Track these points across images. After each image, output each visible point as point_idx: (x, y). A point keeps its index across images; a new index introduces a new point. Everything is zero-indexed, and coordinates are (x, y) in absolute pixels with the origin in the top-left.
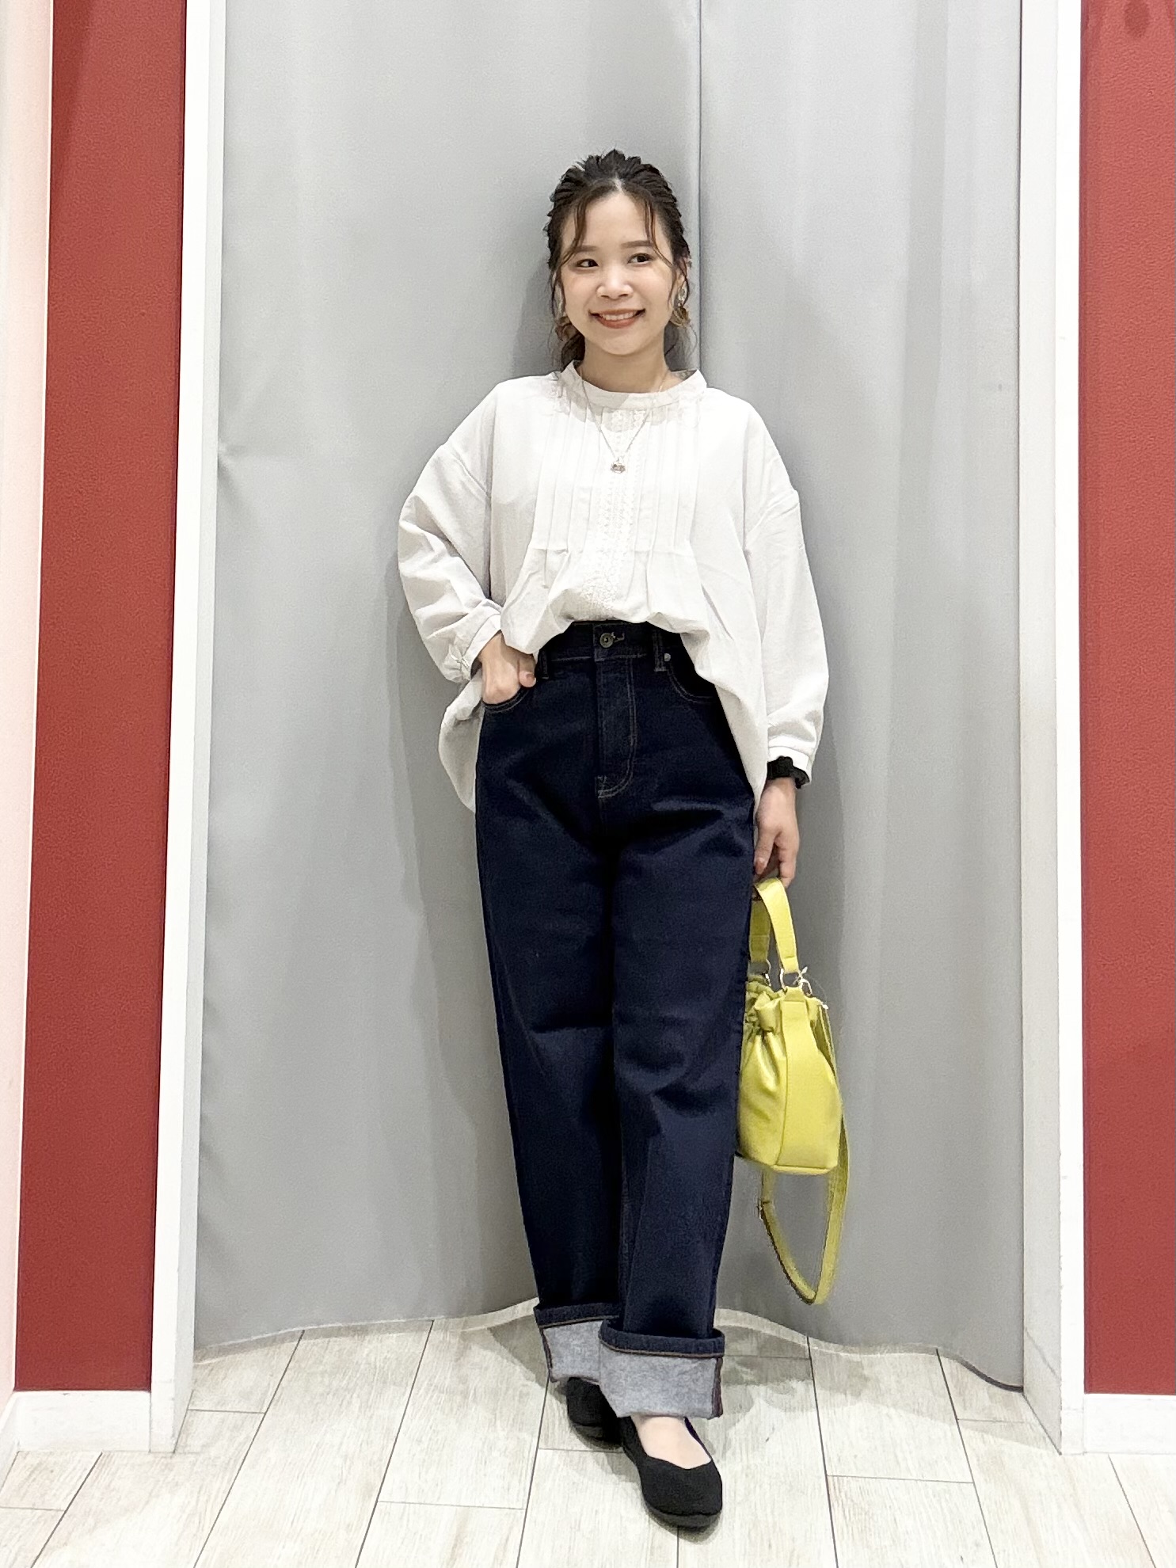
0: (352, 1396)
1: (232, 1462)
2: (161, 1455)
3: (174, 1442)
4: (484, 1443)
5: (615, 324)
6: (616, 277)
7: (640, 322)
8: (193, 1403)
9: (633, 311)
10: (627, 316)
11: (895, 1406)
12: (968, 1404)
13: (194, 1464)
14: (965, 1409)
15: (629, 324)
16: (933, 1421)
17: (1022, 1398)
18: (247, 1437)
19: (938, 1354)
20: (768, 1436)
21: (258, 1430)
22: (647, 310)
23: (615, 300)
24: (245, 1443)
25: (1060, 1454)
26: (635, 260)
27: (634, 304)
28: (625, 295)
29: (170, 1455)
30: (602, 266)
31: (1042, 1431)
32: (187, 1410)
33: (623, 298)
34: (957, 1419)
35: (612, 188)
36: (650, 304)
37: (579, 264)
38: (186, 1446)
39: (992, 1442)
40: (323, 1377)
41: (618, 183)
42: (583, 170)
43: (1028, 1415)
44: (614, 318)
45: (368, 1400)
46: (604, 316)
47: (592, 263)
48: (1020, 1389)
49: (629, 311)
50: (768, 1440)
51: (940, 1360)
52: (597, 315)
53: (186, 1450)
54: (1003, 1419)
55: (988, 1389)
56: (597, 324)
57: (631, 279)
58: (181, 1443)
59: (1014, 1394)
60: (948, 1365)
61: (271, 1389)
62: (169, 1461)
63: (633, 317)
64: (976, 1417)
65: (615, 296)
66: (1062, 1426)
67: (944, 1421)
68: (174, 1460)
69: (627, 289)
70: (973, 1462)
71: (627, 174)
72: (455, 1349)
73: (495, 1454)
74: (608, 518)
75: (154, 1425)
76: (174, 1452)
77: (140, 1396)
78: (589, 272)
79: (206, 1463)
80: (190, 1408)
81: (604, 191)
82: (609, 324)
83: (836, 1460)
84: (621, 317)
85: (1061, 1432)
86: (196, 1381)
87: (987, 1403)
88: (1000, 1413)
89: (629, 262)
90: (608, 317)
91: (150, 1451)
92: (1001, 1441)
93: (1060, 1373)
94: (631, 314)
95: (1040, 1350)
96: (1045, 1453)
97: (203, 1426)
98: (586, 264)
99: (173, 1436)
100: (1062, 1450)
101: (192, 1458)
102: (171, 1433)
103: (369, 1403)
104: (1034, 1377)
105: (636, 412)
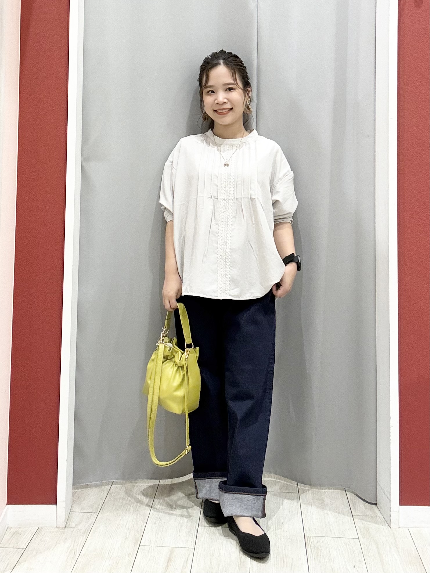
0: (130, 506)
1: (86, 531)
2: (60, 528)
3: (65, 524)
4: (179, 524)
5: (222, 113)
6: (221, 96)
7: (231, 113)
8: (72, 509)
9: (228, 108)
10: (226, 110)
11: (330, 510)
12: (356, 509)
13: (73, 532)
14: (356, 511)
15: (227, 113)
16: (344, 516)
17: (376, 507)
18: (92, 522)
19: (345, 491)
20: (283, 521)
21: (96, 519)
22: (234, 108)
23: (221, 105)
24: (91, 524)
25: (390, 528)
26: (228, 90)
27: (228, 106)
28: (225, 103)
29: (64, 528)
30: (216, 92)
31: (383, 519)
32: (70, 512)
33: (224, 104)
34: (352, 515)
35: (219, 64)
36: (234, 106)
37: (208, 92)
38: (70, 525)
39: (365, 523)
40: (120, 500)
41: (221, 62)
42: (210, 57)
43: (379, 514)
44: (221, 111)
45: (136, 508)
46: (218, 111)
47: (212, 92)
48: (376, 504)
49: (227, 109)
50: (283, 523)
51: (346, 493)
52: (215, 111)
53: (70, 526)
54: (369, 515)
55: (364, 504)
56: (216, 114)
57: (227, 97)
58: (68, 524)
59: (374, 506)
60: (349, 495)
61: (101, 504)
62: (63, 530)
63: (229, 111)
64: (359, 514)
65: (221, 103)
66: (391, 518)
67: (348, 515)
68: (65, 530)
69: (226, 101)
70: (359, 531)
71: (225, 58)
72: (168, 489)
73: (183, 528)
74: (225, 185)
75: (58, 517)
76: (65, 527)
77: (53, 506)
78: (211, 95)
79: (77, 531)
80: (71, 511)
81: (216, 65)
82: (220, 114)
83: (308, 530)
84: (224, 111)
85: (391, 520)
86: (73, 501)
87: (364, 509)
88: (369, 513)
89: (226, 90)
90: (219, 111)
91: (56, 527)
92: (369, 523)
93: (390, 498)
94: (228, 110)
95: (383, 490)
96: (385, 527)
97: (76, 517)
98: (210, 92)
99: (65, 521)
100: (391, 527)
101: (72, 529)
102: (64, 520)
103: (137, 509)
104: (381, 499)
105: (233, 146)
